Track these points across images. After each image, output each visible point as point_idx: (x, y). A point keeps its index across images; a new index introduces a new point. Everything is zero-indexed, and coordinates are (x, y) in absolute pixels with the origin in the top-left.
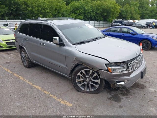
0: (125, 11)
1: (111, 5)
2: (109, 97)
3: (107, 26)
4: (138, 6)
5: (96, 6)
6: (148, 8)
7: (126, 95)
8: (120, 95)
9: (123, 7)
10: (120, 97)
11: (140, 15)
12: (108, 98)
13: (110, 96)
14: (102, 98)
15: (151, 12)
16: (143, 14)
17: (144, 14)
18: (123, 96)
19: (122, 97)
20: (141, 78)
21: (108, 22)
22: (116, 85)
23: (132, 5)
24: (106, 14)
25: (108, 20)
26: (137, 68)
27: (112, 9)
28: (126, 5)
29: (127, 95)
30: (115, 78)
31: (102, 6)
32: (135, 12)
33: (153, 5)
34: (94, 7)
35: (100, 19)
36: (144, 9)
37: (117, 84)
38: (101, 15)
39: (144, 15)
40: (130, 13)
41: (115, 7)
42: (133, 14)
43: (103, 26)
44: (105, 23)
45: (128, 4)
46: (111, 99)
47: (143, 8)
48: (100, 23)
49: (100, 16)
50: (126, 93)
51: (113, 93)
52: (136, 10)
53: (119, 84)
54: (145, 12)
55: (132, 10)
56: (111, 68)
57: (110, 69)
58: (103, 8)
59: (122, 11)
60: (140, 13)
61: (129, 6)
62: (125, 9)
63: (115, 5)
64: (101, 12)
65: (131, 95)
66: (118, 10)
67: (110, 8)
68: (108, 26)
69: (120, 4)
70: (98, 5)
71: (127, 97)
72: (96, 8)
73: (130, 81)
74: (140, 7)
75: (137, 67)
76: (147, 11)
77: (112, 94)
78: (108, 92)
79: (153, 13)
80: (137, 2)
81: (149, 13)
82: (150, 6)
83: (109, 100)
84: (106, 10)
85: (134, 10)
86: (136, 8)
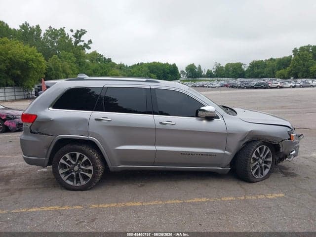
0: (53, 69)
1: (27, 55)
3: (21, 97)
4: (75, 60)
21: (24, 89)
23: (63, 59)
24: (19, 72)
25: (26, 84)
27: (31, 63)
28: (53, 57)
32: (71, 71)
35: (7, 83)
36: (84, 67)
38: (8, 74)
40: (63, 73)
42: (69, 74)
43: (13, 98)
44: (16, 90)
45: (56, 56)
48: (7, 90)
49: (6, 75)
61: (59, 59)
62: (53, 65)
63: (37, 56)
64: (7, 67)
67: (27, 60)
68: (26, 97)
84: (18, 63)
85: (70, 68)
86: (72, 64)
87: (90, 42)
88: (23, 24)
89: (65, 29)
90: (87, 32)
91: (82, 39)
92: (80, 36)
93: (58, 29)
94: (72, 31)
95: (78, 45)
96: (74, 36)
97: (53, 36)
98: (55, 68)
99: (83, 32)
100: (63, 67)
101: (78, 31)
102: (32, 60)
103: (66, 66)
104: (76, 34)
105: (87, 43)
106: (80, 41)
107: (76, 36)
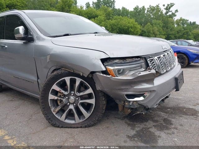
0: (147, 32)
1: (129, 24)
2: (130, 135)
4: (162, 25)
5: (110, 25)
6: (173, 28)
7: (166, 130)
8: (153, 130)
9: (143, 27)
10: (154, 133)
11: (165, 36)
12: (129, 137)
13: (133, 133)
14: (115, 137)
15: (178, 32)
16: (168, 35)
17: (170, 35)
18: (160, 131)
19: (157, 133)
20: (176, 91)
22: (127, 104)
23: (154, 25)
26: (167, 72)
27: (130, 29)
28: (147, 25)
29: (167, 128)
30: (122, 87)
31: (118, 25)
32: (159, 33)
33: (178, 25)
34: (108, 27)
36: (169, 30)
37: (130, 101)
39: (170, 37)
40: (153, 34)
41: (134, 26)
42: (157, 35)
45: (150, 24)
46: (136, 139)
47: (167, 28)
50: (164, 124)
51: (139, 127)
52: (159, 31)
53: (134, 101)
54: (171, 33)
55: (155, 30)
56: (114, 69)
57: (112, 70)
58: (119, 28)
59: (143, 31)
60: (165, 34)
61: (151, 26)
62: (147, 30)
63: (134, 24)
65: (176, 129)
66: (138, 29)
67: (128, 28)
69: (141, 24)
70: (114, 25)
71: (168, 133)
72: (111, 27)
73: (153, 94)
74: (163, 27)
75: (167, 69)
76: (173, 32)
77: (137, 129)
78: (129, 125)
79: (180, 34)
80: (160, 21)
81: (175, 34)
82: (176, 26)
83: (131, 140)
84: (123, 29)
85: (158, 31)
86: (160, 28)
87: (177, 11)
88: (135, 7)
89: (159, 5)
90: (175, 4)
91: (170, 10)
92: (170, 8)
93: (154, 6)
94: (164, 5)
95: (168, 14)
96: (165, 9)
97: (151, 11)
98: (148, 31)
99: (172, 5)
100: (153, 30)
101: (168, 5)
102: (131, 27)
103: (155, 29)
104: (167, 7)
105: (174, 12)
106: (169, 12)
107: (166, 9)
